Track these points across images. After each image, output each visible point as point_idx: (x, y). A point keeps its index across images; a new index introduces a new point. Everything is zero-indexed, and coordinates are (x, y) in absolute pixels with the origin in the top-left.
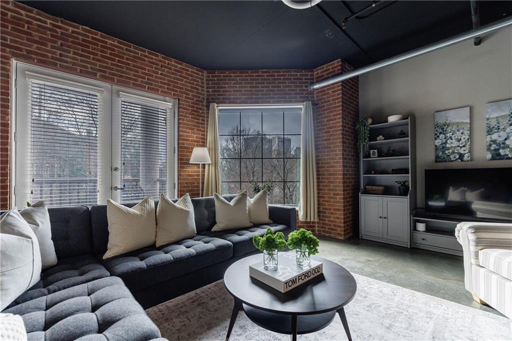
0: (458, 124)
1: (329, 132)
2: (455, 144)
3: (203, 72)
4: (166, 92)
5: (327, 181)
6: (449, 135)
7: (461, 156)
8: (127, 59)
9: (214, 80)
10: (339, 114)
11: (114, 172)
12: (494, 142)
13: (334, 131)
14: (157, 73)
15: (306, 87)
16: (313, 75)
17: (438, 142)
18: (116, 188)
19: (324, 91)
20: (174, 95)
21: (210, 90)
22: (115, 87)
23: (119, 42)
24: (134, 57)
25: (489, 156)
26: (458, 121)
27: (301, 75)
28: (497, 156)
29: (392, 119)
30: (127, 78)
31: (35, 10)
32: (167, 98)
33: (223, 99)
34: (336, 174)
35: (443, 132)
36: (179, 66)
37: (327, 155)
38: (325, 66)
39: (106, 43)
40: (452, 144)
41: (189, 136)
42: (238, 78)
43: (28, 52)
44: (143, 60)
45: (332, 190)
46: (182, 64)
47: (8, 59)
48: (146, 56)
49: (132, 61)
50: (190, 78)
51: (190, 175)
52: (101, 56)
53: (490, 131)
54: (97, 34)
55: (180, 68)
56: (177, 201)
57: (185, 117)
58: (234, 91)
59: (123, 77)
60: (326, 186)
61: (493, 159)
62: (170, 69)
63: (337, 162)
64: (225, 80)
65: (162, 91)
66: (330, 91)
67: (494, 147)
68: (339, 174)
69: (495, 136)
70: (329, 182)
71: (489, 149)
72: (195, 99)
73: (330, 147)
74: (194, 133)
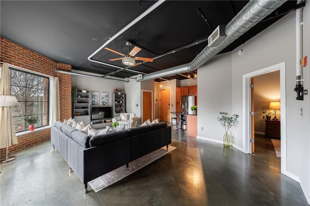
0: (97, 96)
1: (65, 92)
2: (97, 101)
5: (63, 112)
6: (95, 98)
7: (98, 104)
10: (70, 86)
12: (103, 101)
13: (67, 92)
15: (55, 69)
16: (57, 65)
17: (93, 100)
19: (63, 74)
25: (102, 104)
26: (97, 95)
27: (53, 63)
28: (103, 104)
29: (84, 91)
34: (68, 109)
35: (94, 97)
37: (64, 102)
38: (64, 64)
40: (96, 100)
42: (21, 51)
45: (66, 116)
53: (102, 99)
58: (18, 58)
60: (63, 114)
61: (103, 105)
63: (69, 105)
66: (66, 76)
67: (103, 102)
68: (70, 109)
69: (103, 100)
70: (64, 113)
71: (102, 103)
73: (65, 98)
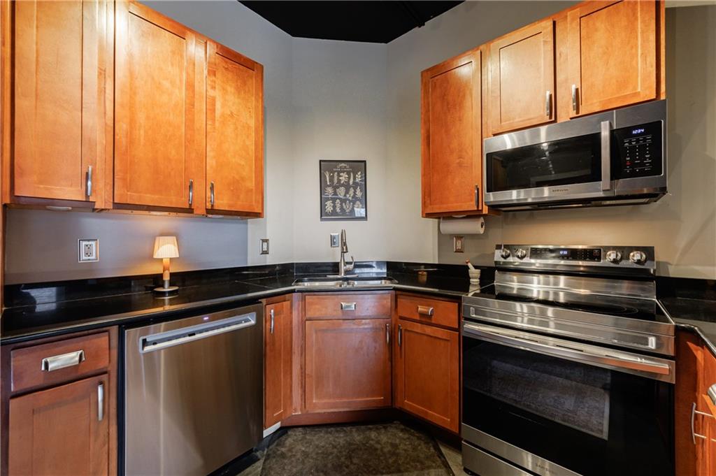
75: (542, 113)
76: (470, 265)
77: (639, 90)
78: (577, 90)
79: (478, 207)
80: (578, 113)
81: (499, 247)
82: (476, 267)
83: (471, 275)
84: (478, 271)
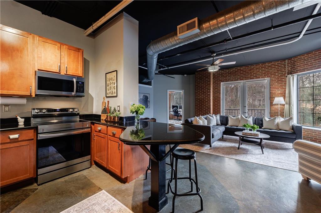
3: (285, 61)
4: (263, 77)
8: (248, 71)
9: (292, 63)
11: (245, 107)
14: (259, 71)
18: (245, 113)
20: (267, 77)
21: (289, 68)
22: (245, 81)
23: (245, 67)
24: (250, 69)
30: (247, 77)
31: (225, 70)
32: (266, 79)
33: (296, 71)
36: (270, 64)
39: (241, 69)
41: (276, 92)
42: (306, 58)
43: (224, 80)
44: (254, 69)
46: (272, 63)
47: (220, 83)
48: (255, 67)
49: (249, 71)
50: (276, 67)
51: (277, 109)
52: (240, 74)
54: (238, 68)
55: (271, 65)
56: (247, 117)
57: (274, 84)
58: (303, 65)
59: (246, 77)
62: (266, 67)
64: (298, 61)
65: (262, 77)
72: (280, 75)
74: (279, 90)
75: (56, 69)
76: (18, 117)
77: (79, 73)
78: (67, 67)
79: (31, 94)
80: (67, 73)
81: (34, 109)
82: (21, 118)
83: (19, 121)
84: (23, 119)
